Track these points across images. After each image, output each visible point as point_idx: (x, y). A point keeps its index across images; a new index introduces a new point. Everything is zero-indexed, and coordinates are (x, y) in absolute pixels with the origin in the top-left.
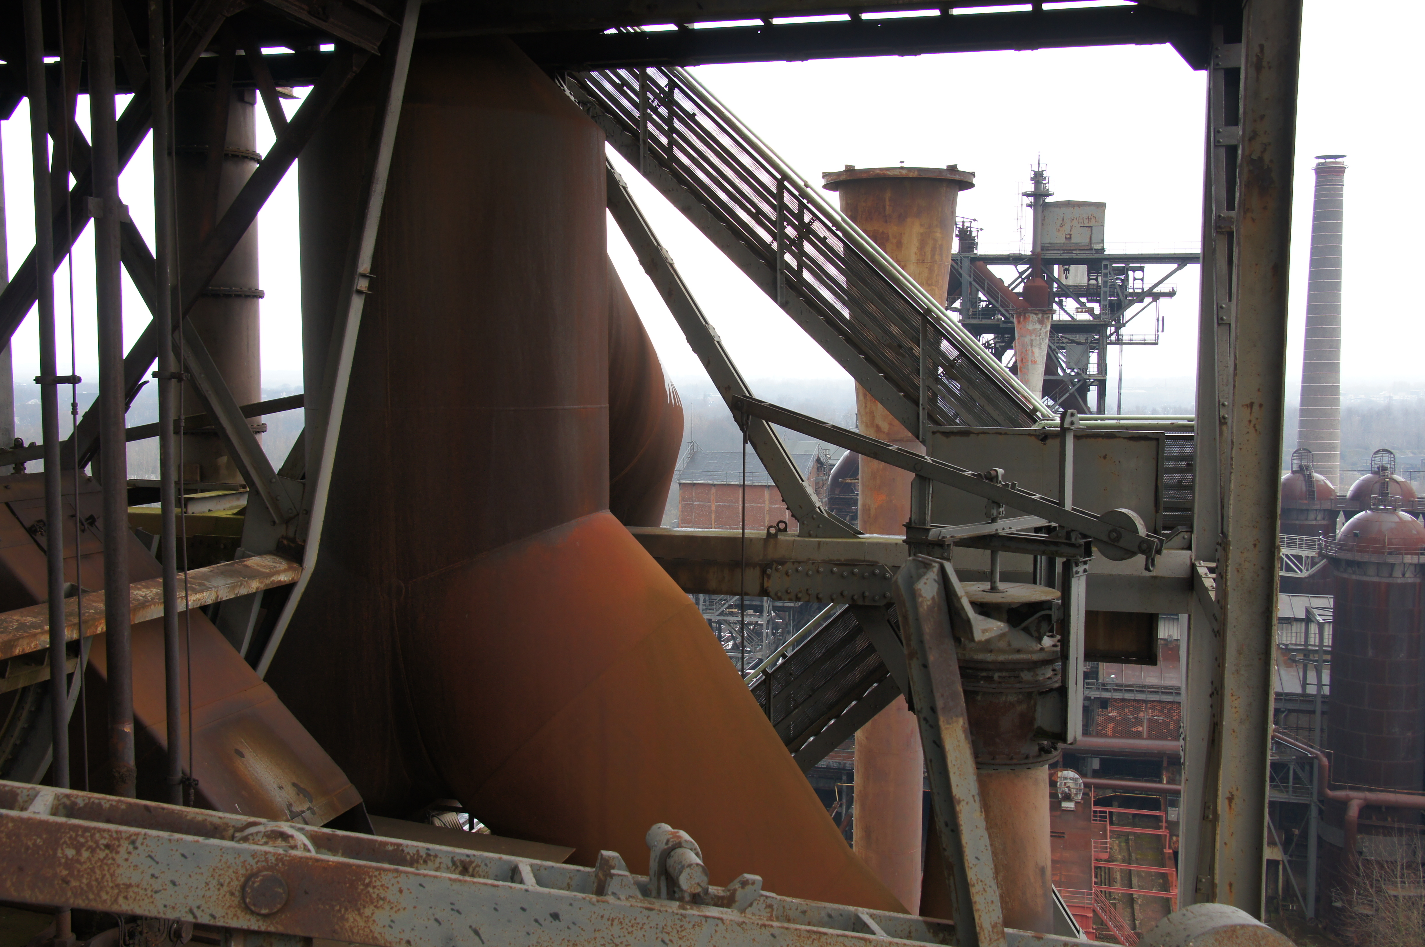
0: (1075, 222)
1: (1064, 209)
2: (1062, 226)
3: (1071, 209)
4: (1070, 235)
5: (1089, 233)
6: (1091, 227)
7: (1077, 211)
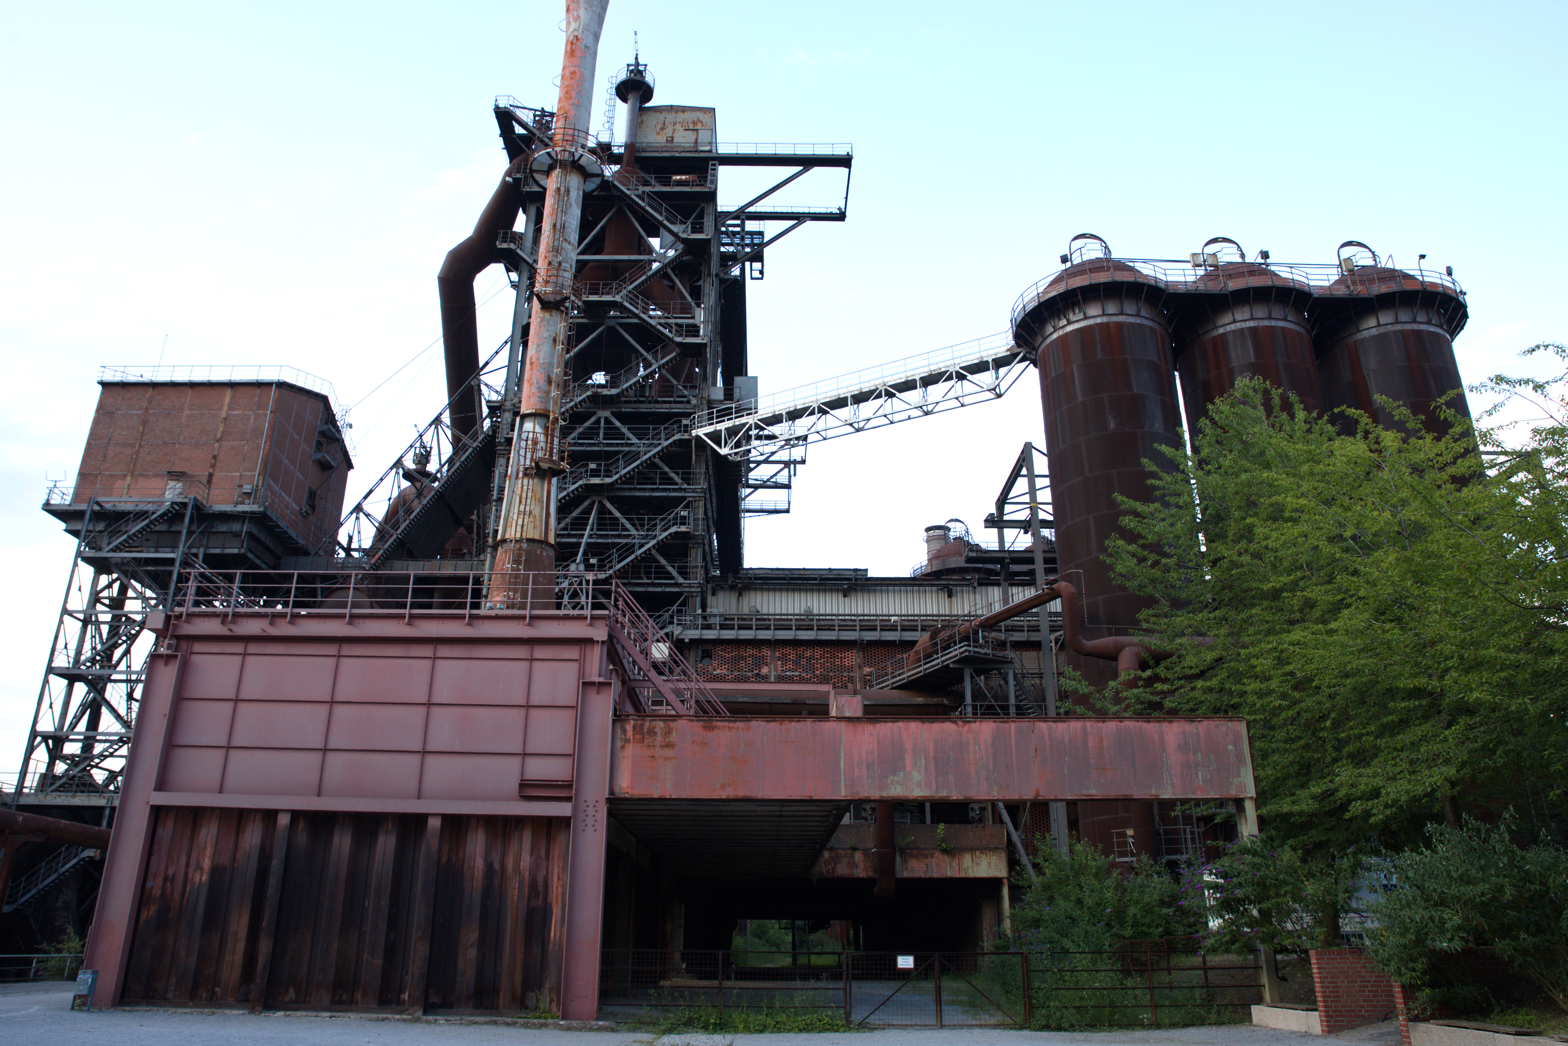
0: (678, 126)
1: (665, 114)
2: (662, 129)
3: (674, 114)
4: (672, 138)
5: (695, 137)
6: (697, 130)
7: (681, 116)
